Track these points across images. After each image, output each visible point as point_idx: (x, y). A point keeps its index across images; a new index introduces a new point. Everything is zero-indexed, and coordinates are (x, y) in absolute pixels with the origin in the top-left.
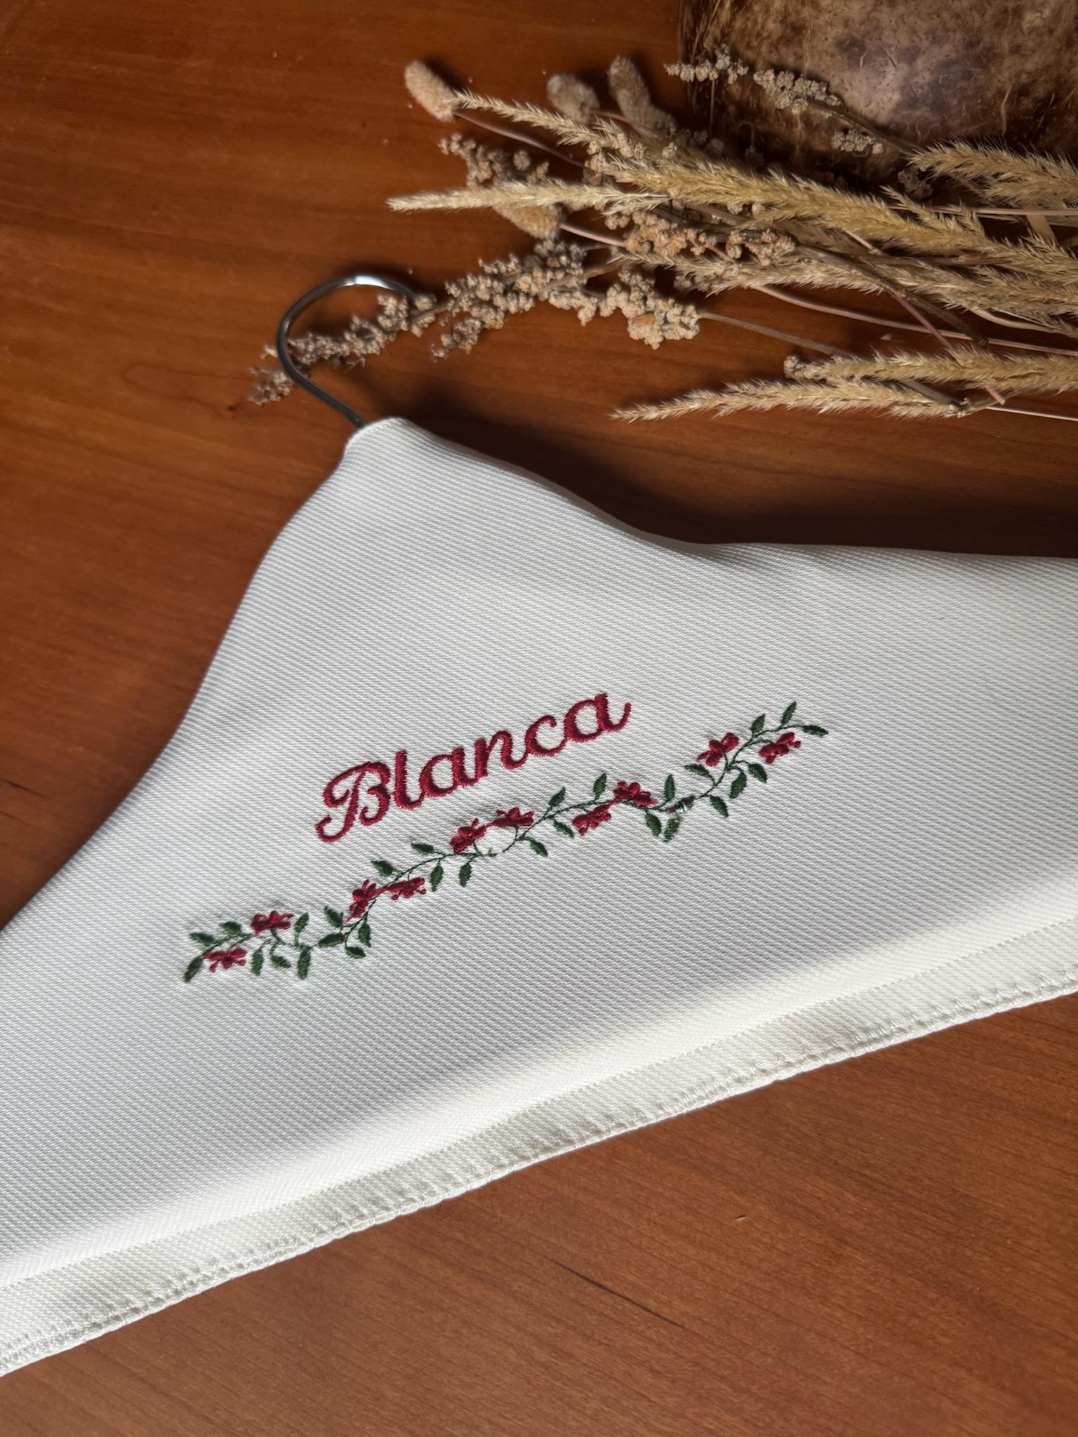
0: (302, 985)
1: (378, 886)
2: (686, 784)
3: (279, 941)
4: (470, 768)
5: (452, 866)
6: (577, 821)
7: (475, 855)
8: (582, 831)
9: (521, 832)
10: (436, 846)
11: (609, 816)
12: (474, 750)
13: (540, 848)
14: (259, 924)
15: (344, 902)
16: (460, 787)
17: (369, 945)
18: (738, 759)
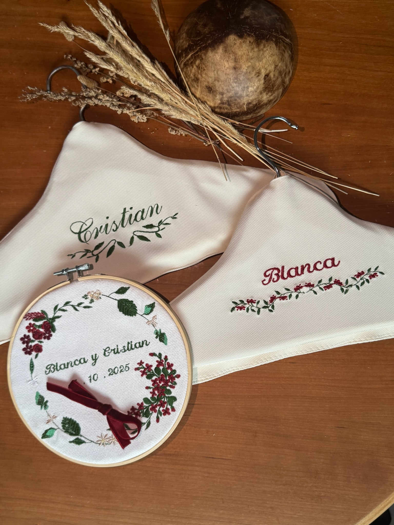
0: (258, 316)
1: (276, 297)
2: (351, 282)
3: (253, 306)
4: (299, 272)
5: (294, 294)
6: (324, 287)
7: (300, 293)
8: (325, 290)
9: (311, 288)
10: (290, 289)
11: (332, 287)
12: (301, 268)
13: (315, 293)
14: (249, 301)
15: (268, 300)
16: (297, 276)
17: (274, 310)
18: (363, 277)
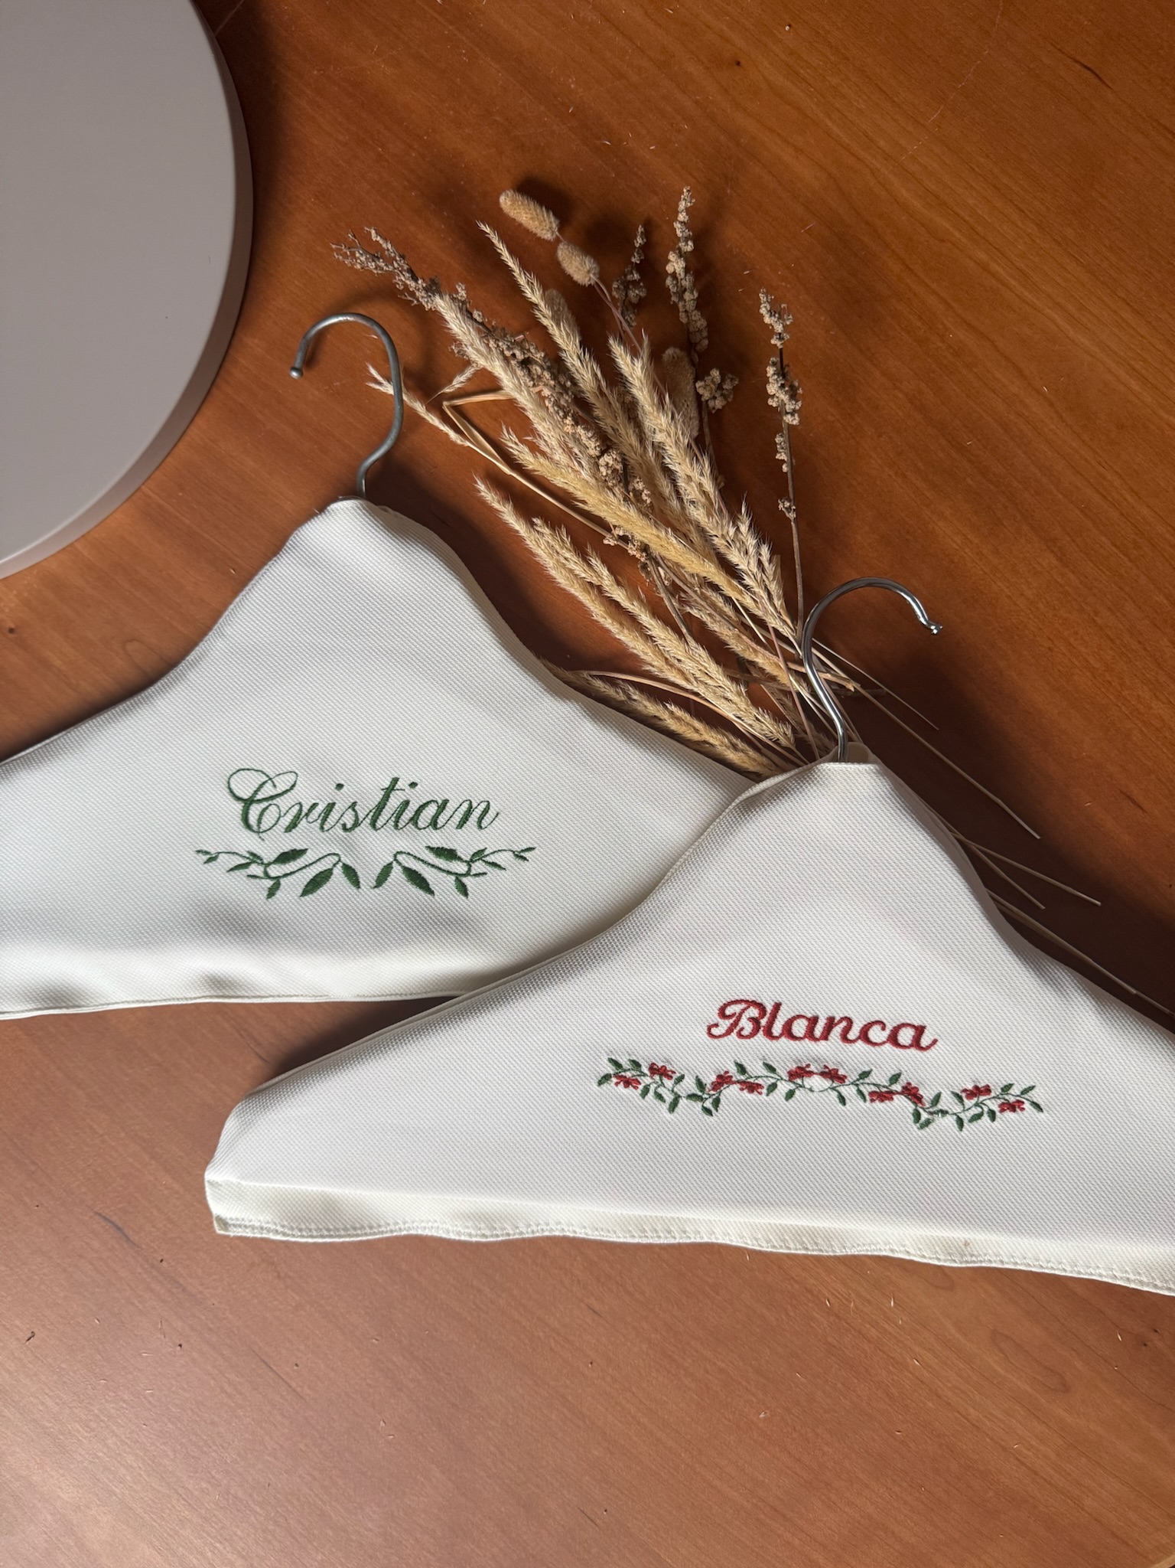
0: (668, 1116)
1: (734, 1079)
2: (947, 1102)
3: (663, 1084)
4: (818, 1032)
5: (784, 1087)
6: (872, 1094)
7: (801, 1086)
8: (872, 1101)
9: (834, 1085)
10: (778, 1070)
11: (892, 1099)
12: (825, 1021)
13: (842, 1100)
14: (654, 1070)
15: (709, 1079)
16: (806, 1040)
17: (717, 1111)
18: (984, 1102)
